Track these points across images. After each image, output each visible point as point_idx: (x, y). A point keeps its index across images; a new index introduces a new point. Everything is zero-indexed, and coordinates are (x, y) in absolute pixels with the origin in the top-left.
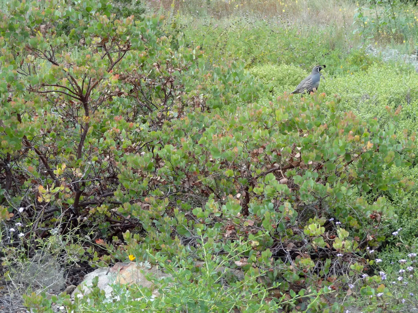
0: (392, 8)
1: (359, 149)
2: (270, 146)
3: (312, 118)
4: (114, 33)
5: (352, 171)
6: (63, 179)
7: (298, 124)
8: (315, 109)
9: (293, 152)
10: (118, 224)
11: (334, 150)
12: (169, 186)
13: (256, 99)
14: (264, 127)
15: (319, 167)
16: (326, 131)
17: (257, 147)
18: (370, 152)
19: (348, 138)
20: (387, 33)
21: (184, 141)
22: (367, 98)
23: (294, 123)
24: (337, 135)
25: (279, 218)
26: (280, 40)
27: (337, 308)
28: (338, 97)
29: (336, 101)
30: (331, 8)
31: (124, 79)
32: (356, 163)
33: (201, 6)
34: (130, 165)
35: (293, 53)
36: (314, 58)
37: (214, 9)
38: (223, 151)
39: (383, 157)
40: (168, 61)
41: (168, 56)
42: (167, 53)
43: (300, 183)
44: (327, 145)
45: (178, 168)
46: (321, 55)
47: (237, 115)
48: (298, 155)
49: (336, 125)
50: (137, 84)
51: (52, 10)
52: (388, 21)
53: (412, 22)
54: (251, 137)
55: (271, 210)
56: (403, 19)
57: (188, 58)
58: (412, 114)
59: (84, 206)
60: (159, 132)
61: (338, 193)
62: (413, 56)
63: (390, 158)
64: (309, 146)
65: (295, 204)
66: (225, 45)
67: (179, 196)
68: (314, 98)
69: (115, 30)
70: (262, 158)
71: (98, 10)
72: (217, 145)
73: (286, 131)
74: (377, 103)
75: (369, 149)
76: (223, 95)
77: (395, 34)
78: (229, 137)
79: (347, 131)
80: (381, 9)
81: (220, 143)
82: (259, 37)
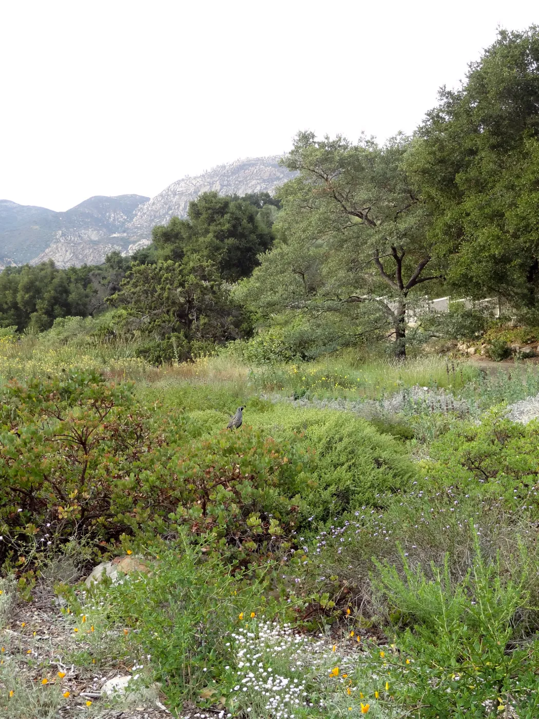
0: (273, 366)
1: (278, 463)
2: (218, 466)
3: (245, 444)
4: (103, 396)
5: (275, 478)
6: (76, 501)
7: (236, 449)
8: (246, 438)
9: (234, 469)
10: (112, 530)
11: (263, 465)
12: (149, 500)
13: (200, 434)
15: (252, 478)
16: (255, 453)
17: (208, 467)
18: (286, 464)
19: (272, 456)
20: (270, 383)
22: (277, 428)
23: (233, 448)
24: (263, 455)
25: (229, 515)
26: (200, 394)
27: (275, 575)
28: (262, 428)
29: (261, 431)
30: (229, 369)
31: (107, 427)
32: (276, 473)
33: (139, 374)
34: (121, 487)
35: (210, 402)
36: (225, 404)
37: (148, 376)
38: (186, 472)
39: (296, 467)
40: (138, 413)
42: (136, 407)
43: (241, 490)
44: (257, 462)
45: (154, 487)
46: (230, 402)
47: (194, 446)
48: (237, 471)
49: (261, 448)
50: (116, 430)
51: (57, 383)
52: (270, 376)
53: (287, 375)
54: (204, 460)
55: (223, 510)
56: (280, 373)
57: (152, 409)
58: (309, 436)
59: (88, 519)
60: (139, 462)
61: (268, 494)
62: (291, 398)
63: (300, 467)
64: (245, 464)
65: (238, 505)
66: (163, 400)
67: (156, 506)
68: (245, 431)
69: (103, 393)
70: (212, 474)
71: (90, 380)
73: (227, 455)
74: (284, 431)
75: (285, 462)
76: (177, 433)
77: (276, 384)
78: (188, 462)
79: (270, 451)
80: (265, 368)
81: (183, 466)
82: (186, 393)
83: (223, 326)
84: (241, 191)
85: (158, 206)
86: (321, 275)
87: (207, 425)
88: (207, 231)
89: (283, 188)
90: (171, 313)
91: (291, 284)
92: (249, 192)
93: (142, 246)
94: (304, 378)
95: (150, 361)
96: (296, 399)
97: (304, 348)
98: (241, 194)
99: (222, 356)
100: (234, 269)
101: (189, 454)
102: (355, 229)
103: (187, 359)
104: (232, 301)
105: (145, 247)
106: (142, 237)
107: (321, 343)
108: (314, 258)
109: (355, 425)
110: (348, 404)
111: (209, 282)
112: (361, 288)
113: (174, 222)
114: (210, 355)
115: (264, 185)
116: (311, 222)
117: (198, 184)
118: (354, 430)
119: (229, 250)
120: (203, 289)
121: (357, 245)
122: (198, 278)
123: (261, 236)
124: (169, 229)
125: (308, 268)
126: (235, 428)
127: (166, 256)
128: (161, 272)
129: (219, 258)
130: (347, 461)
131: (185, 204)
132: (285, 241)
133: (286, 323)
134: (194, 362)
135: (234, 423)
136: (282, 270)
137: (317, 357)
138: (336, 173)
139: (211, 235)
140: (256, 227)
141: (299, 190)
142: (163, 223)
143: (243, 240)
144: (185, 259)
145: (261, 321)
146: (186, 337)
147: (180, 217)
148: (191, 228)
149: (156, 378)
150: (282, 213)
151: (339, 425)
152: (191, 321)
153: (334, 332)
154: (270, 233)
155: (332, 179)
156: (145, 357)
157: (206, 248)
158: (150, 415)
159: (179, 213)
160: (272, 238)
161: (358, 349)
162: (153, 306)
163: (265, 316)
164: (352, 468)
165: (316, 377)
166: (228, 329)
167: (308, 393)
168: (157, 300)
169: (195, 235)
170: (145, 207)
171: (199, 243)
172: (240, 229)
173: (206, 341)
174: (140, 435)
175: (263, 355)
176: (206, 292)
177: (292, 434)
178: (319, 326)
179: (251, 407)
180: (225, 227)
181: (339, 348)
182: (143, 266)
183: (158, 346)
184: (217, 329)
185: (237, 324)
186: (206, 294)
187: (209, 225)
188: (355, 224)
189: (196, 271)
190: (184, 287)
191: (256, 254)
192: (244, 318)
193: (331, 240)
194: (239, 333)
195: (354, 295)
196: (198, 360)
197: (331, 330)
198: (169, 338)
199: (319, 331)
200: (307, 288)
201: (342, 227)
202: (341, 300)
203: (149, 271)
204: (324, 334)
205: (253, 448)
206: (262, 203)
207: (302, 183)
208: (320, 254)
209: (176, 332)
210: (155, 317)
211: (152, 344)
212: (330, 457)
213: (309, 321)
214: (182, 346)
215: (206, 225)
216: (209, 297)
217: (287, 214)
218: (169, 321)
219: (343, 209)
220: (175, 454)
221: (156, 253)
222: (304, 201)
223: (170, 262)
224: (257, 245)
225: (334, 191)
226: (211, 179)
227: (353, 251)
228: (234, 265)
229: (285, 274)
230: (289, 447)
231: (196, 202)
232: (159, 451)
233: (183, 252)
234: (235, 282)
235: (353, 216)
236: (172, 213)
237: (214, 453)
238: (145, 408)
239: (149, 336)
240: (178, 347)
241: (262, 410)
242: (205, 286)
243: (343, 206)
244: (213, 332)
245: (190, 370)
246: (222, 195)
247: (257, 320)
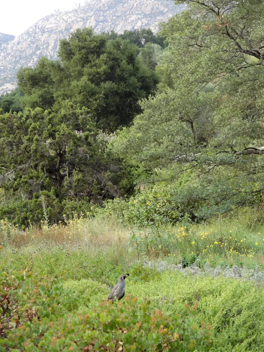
0: (157, 229)
1: (168, 339)
2: (98, 343)
3: (129, 318)
7: (118, 324)
8: (131, 310)
9: (117, 347)
11: (150, 342)
13: (76, 307)
14: (92, 328)
16: (141, 328)
17: (87, 344)
18: (177, 341)
19: (160, 331)
20: (155, 249)
21: (27, 345)
22: (165, 299)
23: (115, 323)
24: (150, 330)
26: (74, 261)
28: (148, 300)
29: (147, 303)
30: (107, 232)
33: (3, 239)
35: (86, 270)
36: (102, 273)
37: (14, 241)
38: (61, 350)
39: (188, 344)
40: (4, 282)
41: (3, 278)
44: (144, 339)
46: (109, 270)
47: (69, 320)
48: (120, 349)
49: (148, 322)
52: (154, 240)
53: (174, 239)
54: (82, 337)
56: (166, 236)
57: (20, 278)
58: (202, 309)
60: (6, 339)
62: (179, 265)
63: (193, 345)
64: (129, 340)
66: (32, 268)
68: (129, 302)
72: (55, 346)
73: (109, 330)
74: (173, 303)
75: (175, 339)
76: (49, 306)
77: (162, 249)
78: (63, 339)
79: (158, 326)
80: (149, 230)
81: (57, 344)
82: (58, 259)
83: (99, 183)
84: (119, 28)
85: (24, 45)
86: (212, 123)
87: (85, 295)
88: (81, 74)
89: (168, 24)
90: (39, 168)
91: (177, 134)
92: (129, 28)
93: (6, 91)
94: (193, 242)
95: (15, 224)
96: (184, 266)
97: (193, 207)
98: (119, 31)
99: (99, 217)
100: (112, 118)
101: (64, 330)
102: (251, 70)
103: (58, 221)
104: (109, 155)
105: (9, 92)
106: (5, 80)
107: (213, 202)
108: (204, 104)
109: (255, 296)
110: (245, 272)
111: (83, 132)
112: (259, 138)
113: (43, 64)
114: (85, 216)
115: (145, 21)
116: (200, 63)
117: (70, 20)
118: (254, 301)
119: (106, 96)
120: (76, 140)
121: (254, 89)
122: (71, 127)
123: (142, 79)
124: (37, 72)
125: (197, 115)
126: (117, 300)
127: (34, 103)
128: (28, 121)
129: (95, 104)
130: (247, 338)
131: (55, 43)
132: (170, 84)
133: (173, 178)
134: (66, 224)
135: (115, 294)
136: (168, 117)
137: (208, 218)
138: (228, 6)
139: (85, 78)
140: (137, 69)
141: (187, 26)
142: (29, 65)
143: (122, 83)
144: (55, 106)
145: (143, 176)
146: (57, 196)
147: (49, 58)
148: (62, 70)
149: (22, 242)
150: (166, 53)
151: (236, 296)
152: (62, 177)
153: (227, 189)
154: (153, 75)
155: (225, 13)
156: (9, 218)
157: (80, 93)
158: (19, 285)
159: (48, 53)
160: (156, 82)
161: (256, 208)
162: (19, 159)
163: (148, 171)
164: (253, 345)
165: (208, 241)
166: (105, 186)
167: (198, 260)
168: (23, 153)
169: (66, 78)
170: (9, 46)
171: (71, 87)
172: (118, 71)
173: (79, 200)
174: (7, 308)
175: (146, 216)
176: (79, 143)
177: (183, 306)
178: (210, 182)
179: (133, 276)
180: (102, 69)
181: (233, 207)
182: (7, 115)
183: (25, 206)
184: (92, 186)
185: (115, 181)
186: (80, 146)
187: (83, 66)
188: (252, 65)
189: (68, 120)
190: (54, 138)
191: (137, 100)
192: (124, 173)
193: (224, 84)
194: (118, 191)
195: (251, 146)
196: (71, 222)
197: (224, 187)
198: (37, 197)
199: (210, 188)
200: (196, 138)
201: (236, 69)
202: (235, 152)
203: (15, 120)
204: (216, 192)
205: (138, 322)
206: (143, 41)
207: (190, 18)
208: (210, 99)
209: (45, 189)
210: (21, 173)
211: (18, 203)
212: (227, 333)
213: (199, 176)
214: (53, 206)
215: (79, 68)
216: (83, 149)
217: (173, 53)
218: (38, 178)
219: (236, 47)
220: (48, 329)
221: (22, 99)
222: (192, 38)
223: (38, 109)
224: (138, 89)
225: (226, 27)
226: (85, 13)
227: (249, 95)
228: (112, 112)
229: (171, 122)
230: (180, 321)
231: (68, 41)
232: (29, 326)
233: (52, 97)
234: (113, 132)
235: (248, 56)
236: (41, 53)
237: (94, 329)
238: (13, 277)
239: (14, 194)
240: (48, 207)
241: (146, 278)
242: (78, 136)
243: (237, 44)
244: (88, 190)
245: (61, 234)
246: (97, 32)
247: (139, 175)
